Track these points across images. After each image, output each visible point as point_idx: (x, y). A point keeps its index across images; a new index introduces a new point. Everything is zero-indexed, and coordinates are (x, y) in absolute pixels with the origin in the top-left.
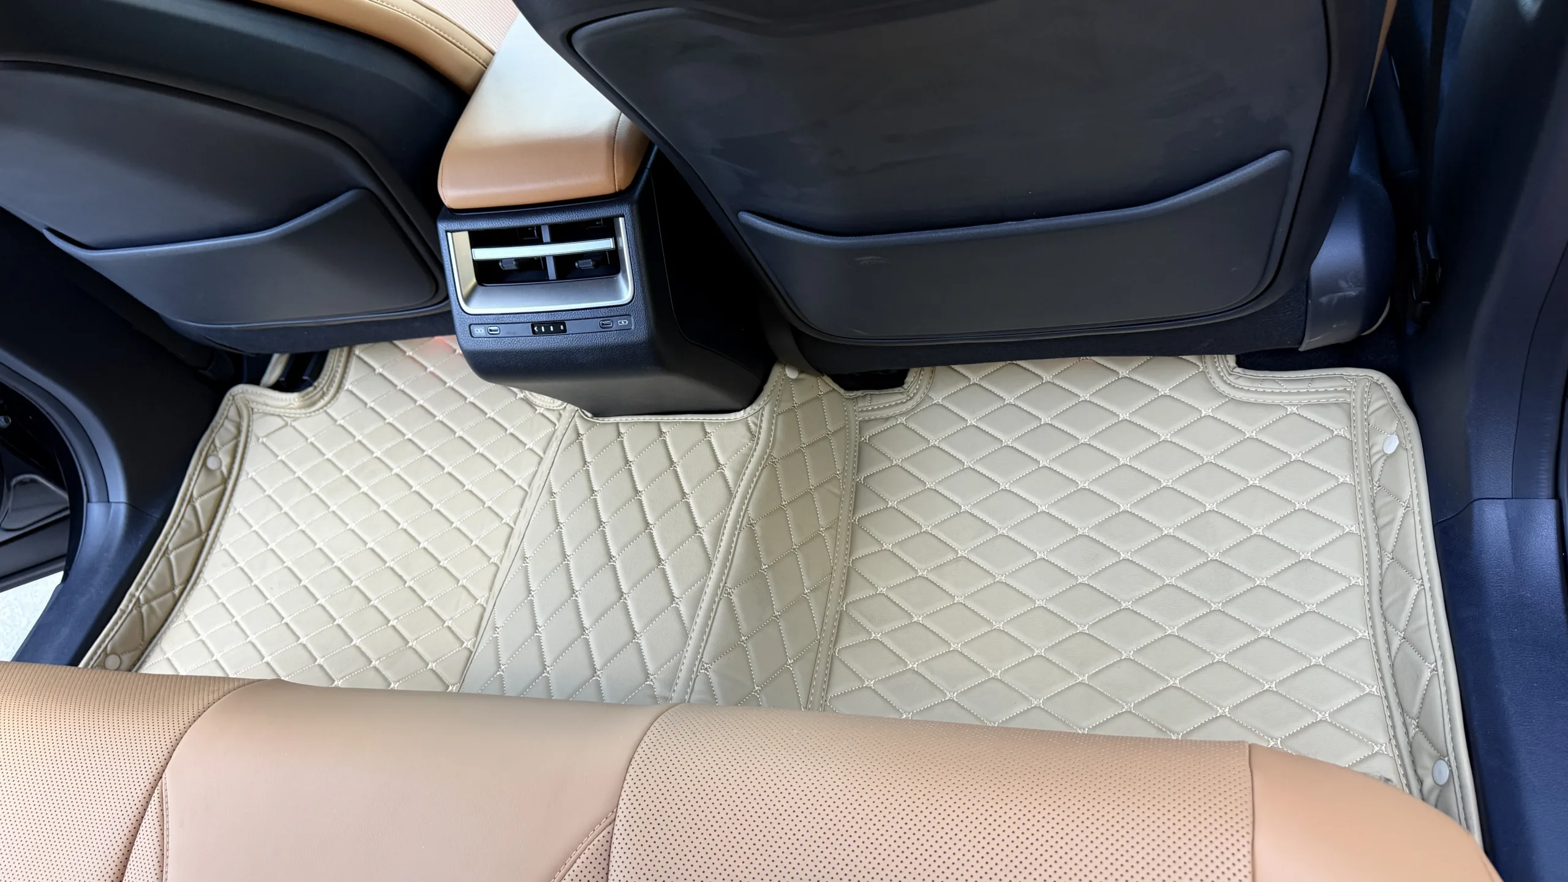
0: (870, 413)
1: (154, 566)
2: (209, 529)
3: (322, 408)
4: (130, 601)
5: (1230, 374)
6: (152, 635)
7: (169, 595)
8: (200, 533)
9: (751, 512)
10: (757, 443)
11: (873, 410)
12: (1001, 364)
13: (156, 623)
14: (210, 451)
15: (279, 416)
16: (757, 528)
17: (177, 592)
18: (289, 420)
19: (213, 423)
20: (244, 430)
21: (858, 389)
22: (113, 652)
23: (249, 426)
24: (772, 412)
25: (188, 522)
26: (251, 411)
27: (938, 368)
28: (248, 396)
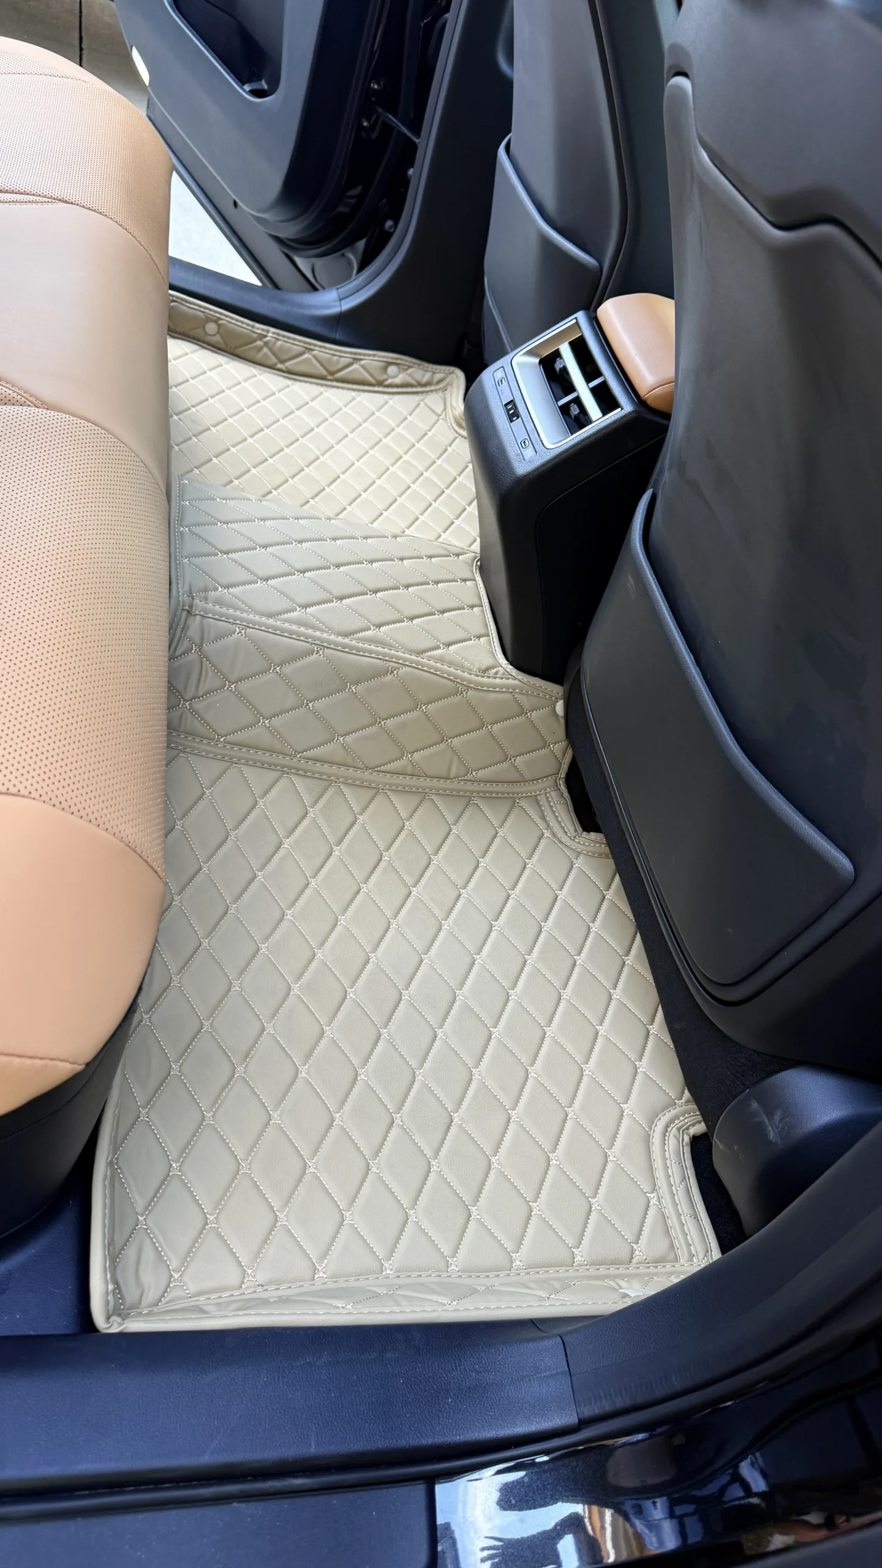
0: (547, 805)
1: (296, 343)
2: (337, 380)
3: (459, 434)
4: (263, 330)
5: (679, 1129)
6: (241, 355)
7: (275, 360)
8: (332, 373)
9: (404, 670)
10: (477, 676)
11: (551, 807)
12: (632, 917)
13: (251, 355)
14: (402, 366)
15: (445, 409)
16: (389, 677)
17: (279, 366)
18: (443, 416)
19: (426, 364)
20: (428, 389)
21: (570, 792)
22: (219, 326)
23: (431, 391)
24: (514, 688)
25: (338, 361)
26: (444, 390)
27: (611, 862)
28: (455, 385)
